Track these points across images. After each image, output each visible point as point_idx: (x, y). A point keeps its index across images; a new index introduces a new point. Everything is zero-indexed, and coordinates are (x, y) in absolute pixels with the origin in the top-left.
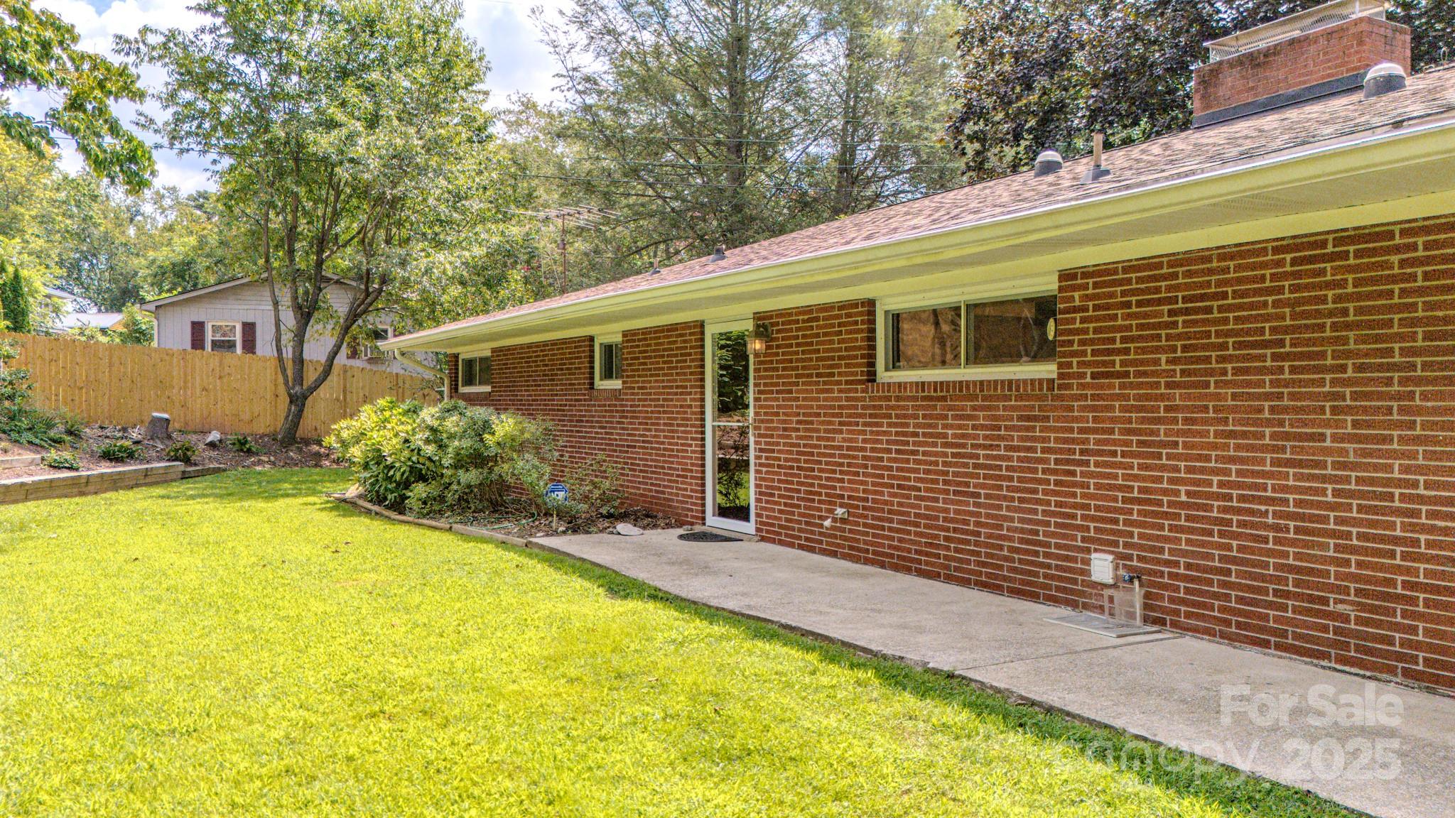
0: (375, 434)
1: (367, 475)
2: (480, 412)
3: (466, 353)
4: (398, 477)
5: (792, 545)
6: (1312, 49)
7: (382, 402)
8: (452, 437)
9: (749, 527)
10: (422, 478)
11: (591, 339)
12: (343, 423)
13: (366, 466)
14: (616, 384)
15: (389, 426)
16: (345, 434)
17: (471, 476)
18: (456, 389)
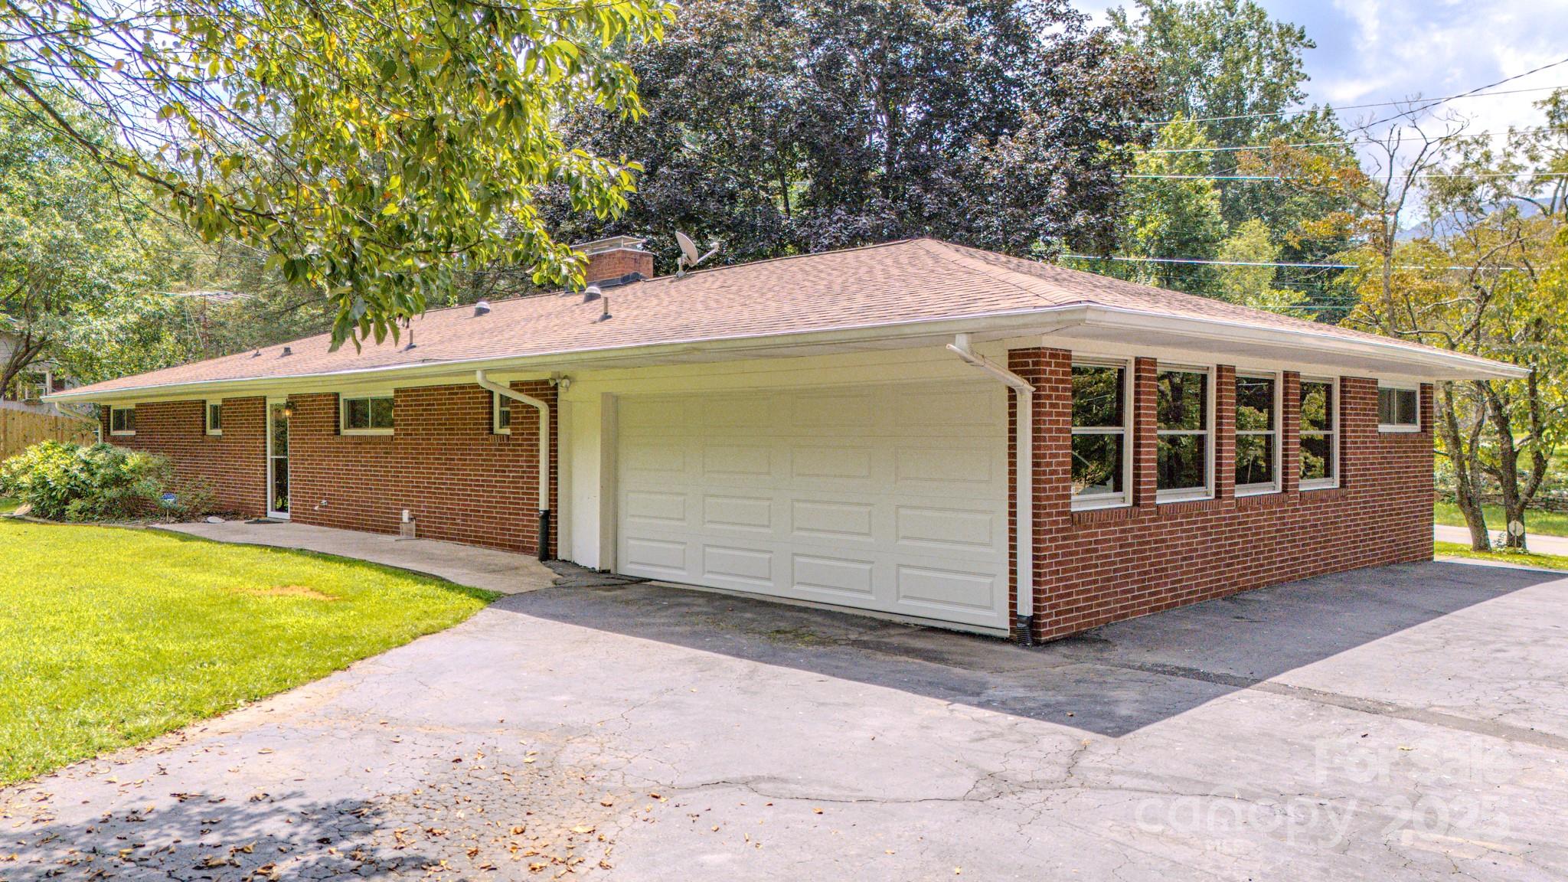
0: (40, 467)
1: (35, 495)
2: (120, 450)
3: (116, 406)
4: (59, 497)
5: (305, 523)
6: (605, 261)
7: (45, 443)
8: (99, 467)
9: (286, 516)
10: (79, 496)
11: (204, 402)
12: (12, 459)
13: (34, 489)
14: (218, 432)
15: (52, 461)
16: (15, 467)
17: (113, 492)
18: (109, 433)
